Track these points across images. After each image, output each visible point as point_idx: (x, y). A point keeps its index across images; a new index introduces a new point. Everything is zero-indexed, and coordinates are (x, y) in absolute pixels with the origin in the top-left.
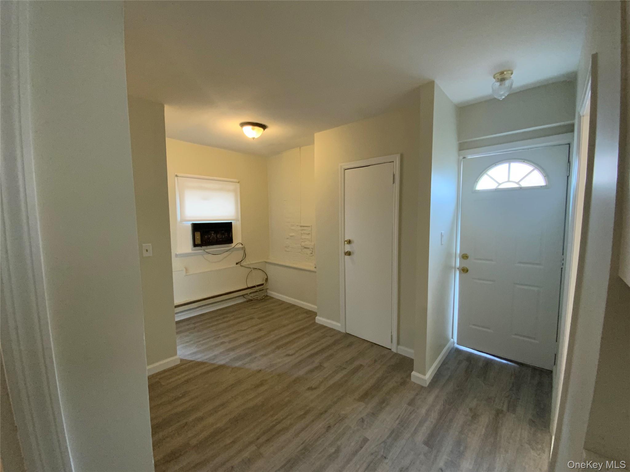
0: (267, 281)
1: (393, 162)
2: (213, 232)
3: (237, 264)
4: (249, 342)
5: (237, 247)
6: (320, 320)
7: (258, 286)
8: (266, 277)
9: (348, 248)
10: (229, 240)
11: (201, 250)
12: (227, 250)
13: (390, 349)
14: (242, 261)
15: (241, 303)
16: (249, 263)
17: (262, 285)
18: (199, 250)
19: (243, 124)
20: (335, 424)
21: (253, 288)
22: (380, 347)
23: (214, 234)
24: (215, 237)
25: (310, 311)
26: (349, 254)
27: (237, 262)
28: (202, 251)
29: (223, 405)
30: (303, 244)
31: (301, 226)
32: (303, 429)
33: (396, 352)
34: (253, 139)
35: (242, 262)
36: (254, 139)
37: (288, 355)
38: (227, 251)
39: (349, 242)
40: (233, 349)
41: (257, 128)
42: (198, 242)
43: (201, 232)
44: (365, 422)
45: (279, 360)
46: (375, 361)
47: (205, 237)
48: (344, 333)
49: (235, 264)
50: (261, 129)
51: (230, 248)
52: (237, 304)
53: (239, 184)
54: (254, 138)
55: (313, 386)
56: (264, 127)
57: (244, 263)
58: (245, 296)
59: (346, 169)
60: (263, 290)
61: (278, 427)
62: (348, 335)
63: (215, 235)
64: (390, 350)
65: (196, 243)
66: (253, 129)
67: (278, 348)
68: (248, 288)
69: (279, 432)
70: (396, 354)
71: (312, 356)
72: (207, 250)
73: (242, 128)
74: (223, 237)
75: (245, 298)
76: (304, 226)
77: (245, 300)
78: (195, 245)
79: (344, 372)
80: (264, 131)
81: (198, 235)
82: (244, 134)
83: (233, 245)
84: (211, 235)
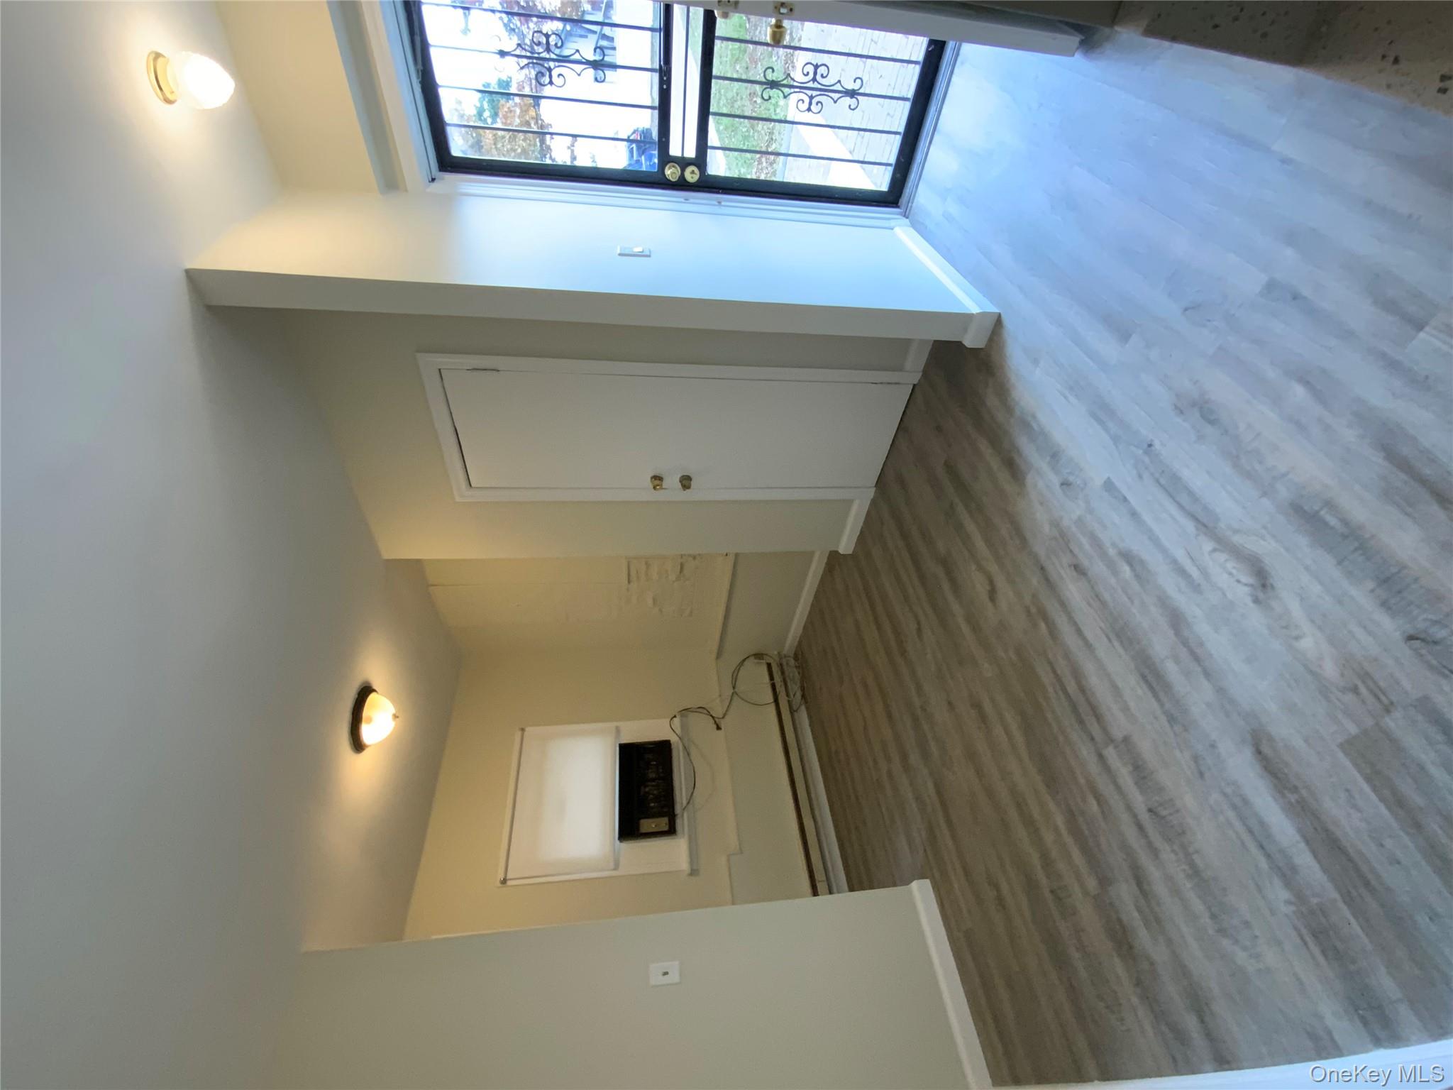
0: (762, 654)
1: (440, 370)
2: (642, 788)
3: (719, 728)
4: (890, 716)
5: (678, 731)
6: (846, 545)
7: (772, 678)
8: (752, 658)
9: (672, 481)
10: (662, 750)
11: (683, 816)
12: (686, 753)
13: (914, 386)
14: (711, 716)
15: (810, 717)
16: (718, 701)
17: (769, 666)
18: (683, 823)
19: (358, 745)
20: (1071, 551)
21: (778, 690)
22: (907, 411)
23: (646, 786)
24: (653, 783)
25: (828, 564)
26: (686, 482)
27: (715, 726)
28: (685, 815)
29: (1020, 805)
30: (672, 577)
31: (629, 582)
32: (1079, 632)
33: (921, 374)
34: (398, 717)
35: (714, 715)
36: (397, 715)
37: (919, 630)
38: (688, 754)
39: (657, 479)
40: (904, 757)
41: (367, 712)
42: (663, 823)
43: (640, 819)
44: (1071, 479)
45: (929, 656)
46: (939, 429)
47: (653, 808)
48: (875, 492)
49: (719, 732)
50: (372, 697)
51: (681, 747)
52: (810, 725)
53: (528, 729)
54: (395, 717)
55: (988, 588)
56: (365, 692)
57: (718, 712)
58: (795, 708)
59: (471, 485)
60: (781, 665)
61: (1072, 687)
62: (881, 482)
63: (649, 783)
64: (916, 389)
65: (666, 828)
66: (369, 720)
67: (903, 653)
68: (776, 701)
69: (1082, 690)
70: (925, 373)
71: (922, 578)
72: (685, 802)
73: (367, 746)
74: (655, 763)
75: (798, 709)
76: (629, 575)
77: (803, 708)
78: (671, 831)
79: (960, 508)
80: (377, 690)
81: (647, 825)
82: (384, 740)
83: (674, 739)
84: (648, 793)
